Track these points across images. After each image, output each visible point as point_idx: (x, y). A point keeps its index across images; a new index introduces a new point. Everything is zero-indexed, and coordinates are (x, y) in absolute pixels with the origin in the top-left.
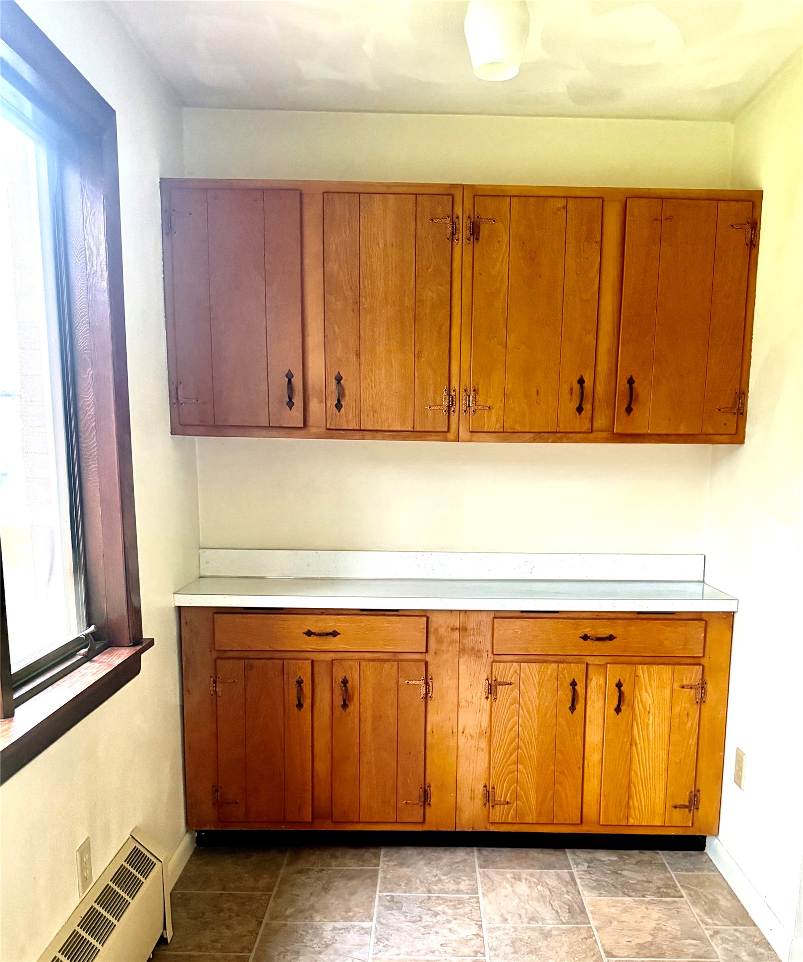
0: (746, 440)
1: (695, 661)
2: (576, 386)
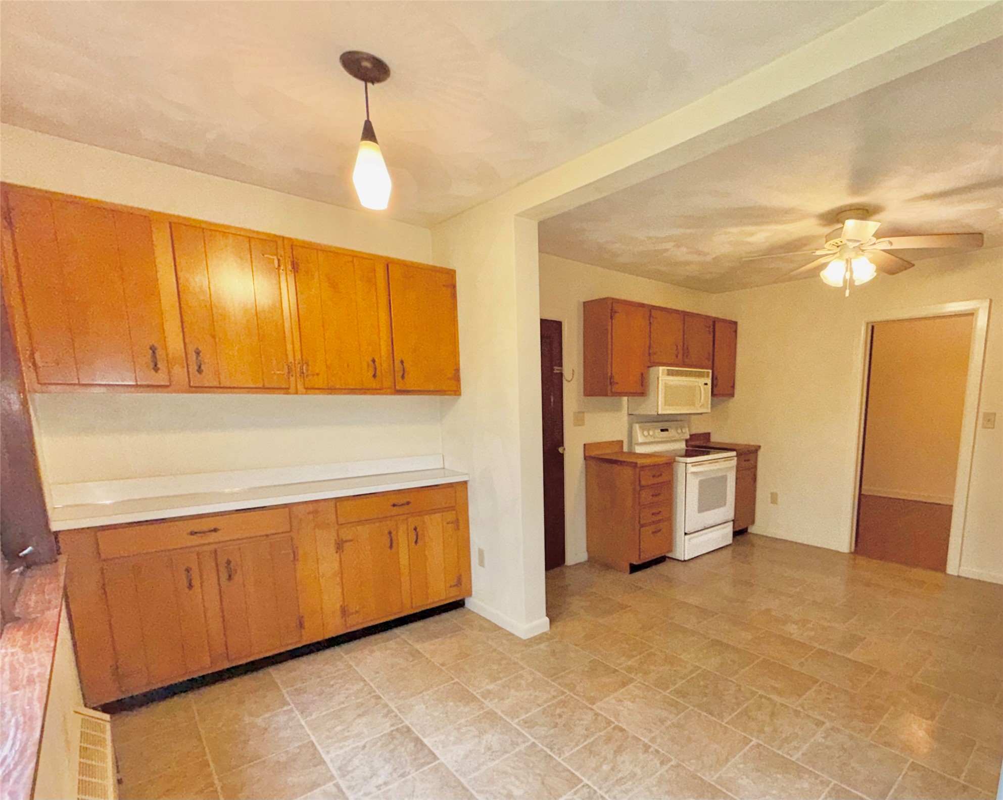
0: (462, 394)
1: (452, 508)
2: (371, 363)
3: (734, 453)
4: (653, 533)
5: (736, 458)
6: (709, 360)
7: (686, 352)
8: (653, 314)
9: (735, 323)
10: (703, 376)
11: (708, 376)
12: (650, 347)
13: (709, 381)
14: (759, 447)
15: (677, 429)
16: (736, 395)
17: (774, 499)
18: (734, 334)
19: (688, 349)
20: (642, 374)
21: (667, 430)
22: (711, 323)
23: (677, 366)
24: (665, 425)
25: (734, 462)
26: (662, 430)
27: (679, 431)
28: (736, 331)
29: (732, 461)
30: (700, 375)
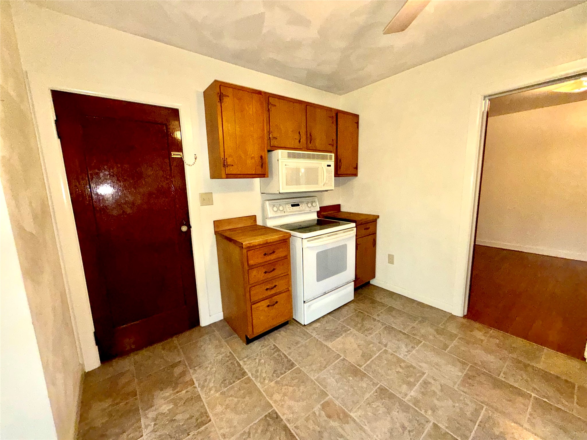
3: (354, 225)
4: (268, 306)
5: (355, 229)
6: (333, 145)
7: (310, 138)
8: (270, 101)
9: (357, 116)
10: (327, 159)
11: (331, 159)
12: (269, 132)
13: (332, 164)
14: (378, 217)
15: (307, 203)
16: (359, 175)
17: (391, 259)
18: (356, 125)
19: (311, 135)
20: (261, 157)
21: (298, 205)
22: (334, 115)
23: (300, 149)
24: (295, 201)
25: (354, 232)
26: (293, 206)
27: (310, 205)
28: (357, 123)
29: (352, 232)
30: (324, 158)
